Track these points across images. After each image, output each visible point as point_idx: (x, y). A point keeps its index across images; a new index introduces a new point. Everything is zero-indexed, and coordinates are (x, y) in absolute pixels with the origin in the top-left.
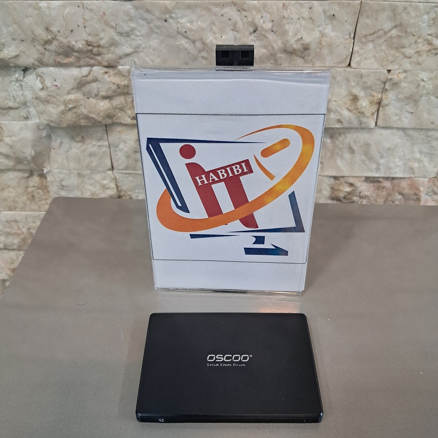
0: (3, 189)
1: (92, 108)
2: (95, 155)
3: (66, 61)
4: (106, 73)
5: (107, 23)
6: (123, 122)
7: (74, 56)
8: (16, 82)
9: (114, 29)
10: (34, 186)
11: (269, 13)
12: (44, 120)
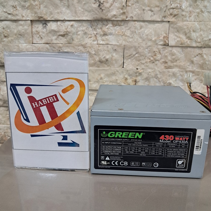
11: (94, 48)
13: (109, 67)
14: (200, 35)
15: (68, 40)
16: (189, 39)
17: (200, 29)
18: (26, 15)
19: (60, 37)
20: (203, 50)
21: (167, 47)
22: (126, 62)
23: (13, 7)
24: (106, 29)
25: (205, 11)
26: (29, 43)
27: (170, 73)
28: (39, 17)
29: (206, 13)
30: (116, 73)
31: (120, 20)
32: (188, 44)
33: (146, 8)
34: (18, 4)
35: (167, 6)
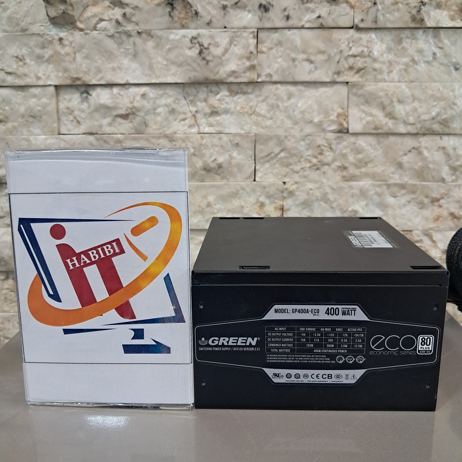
10: (8, 289)
11: (191, 142)
13: (225, 181)
14: (413, 109)
15: (135, 125)
16: (391, 117)
17: (411, 98)
18: (44, 75)
19: (119, 120)
20: (421, 139)
21: (345, 136)
22: (261, 170)
23: (17, 60)
24: (217, 101)
25: (419, 60)
26: (52, 133)
27: (353, 191)
28: (72, 78)
29: (423, 65)
30: (240, 192)
31: (244, 83)
32: (390, 129)
33: (298, 56)
34: (27, 52)
35: (341, 51)
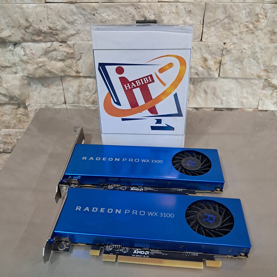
0: (2, 116)
1: (53, 66)
2: (55, 94)
3: (37, 38)
4: (61, 45)
5: (60, 17)
6: (71, 75)
7: (42, 36)
8: (10, 51)
9: (65, 20)
10: (20, 114)
12: (26, 73)
22: (208, 32)
26: (39, 1)
